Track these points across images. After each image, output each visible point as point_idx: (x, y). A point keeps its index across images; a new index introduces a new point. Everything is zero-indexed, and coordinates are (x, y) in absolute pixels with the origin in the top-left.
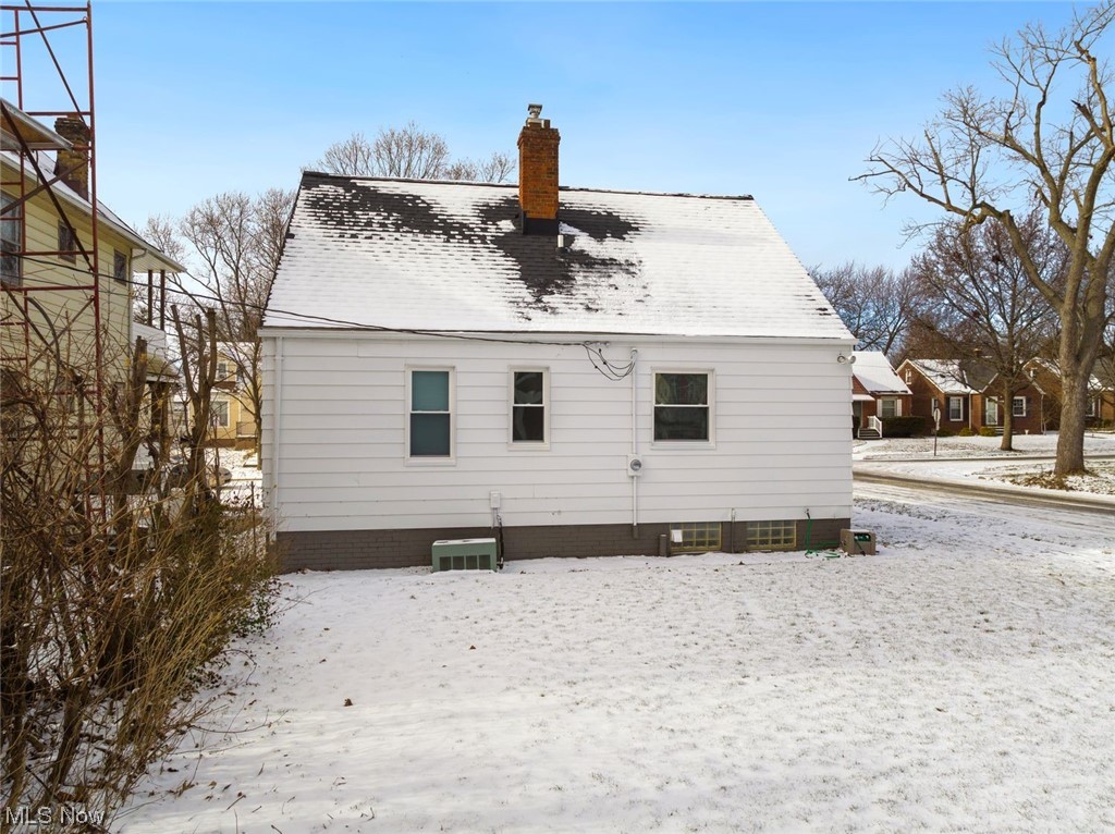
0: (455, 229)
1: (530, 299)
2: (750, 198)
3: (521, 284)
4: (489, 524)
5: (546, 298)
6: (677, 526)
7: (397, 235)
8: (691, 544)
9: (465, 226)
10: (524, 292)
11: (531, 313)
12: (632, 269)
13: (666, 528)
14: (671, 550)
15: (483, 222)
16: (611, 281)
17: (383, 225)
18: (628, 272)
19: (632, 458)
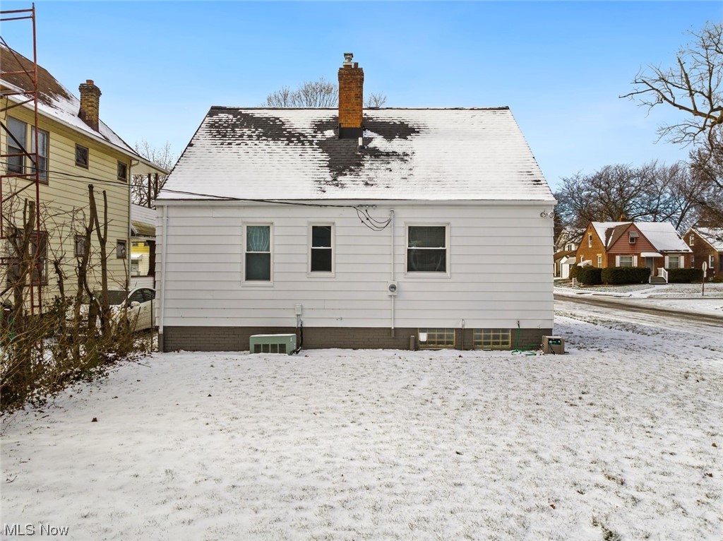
0: (294, 137)
1: (329, 179)
2: (507, 108)
3: (327, 170)
4: (295, 325)
5: (340, 178)
6: (423, 330)
7: (257, 142)
8: (434, 343)
9: (301, 135)
10: (327, 175)
11: (327, 188)
12: (406, 158)
13: (415, 331)
14: (417, 346)
15: (315, 132)
16: (389, 166)
17: (250, 137)
18: (402, 160)
19: (391, 283)
